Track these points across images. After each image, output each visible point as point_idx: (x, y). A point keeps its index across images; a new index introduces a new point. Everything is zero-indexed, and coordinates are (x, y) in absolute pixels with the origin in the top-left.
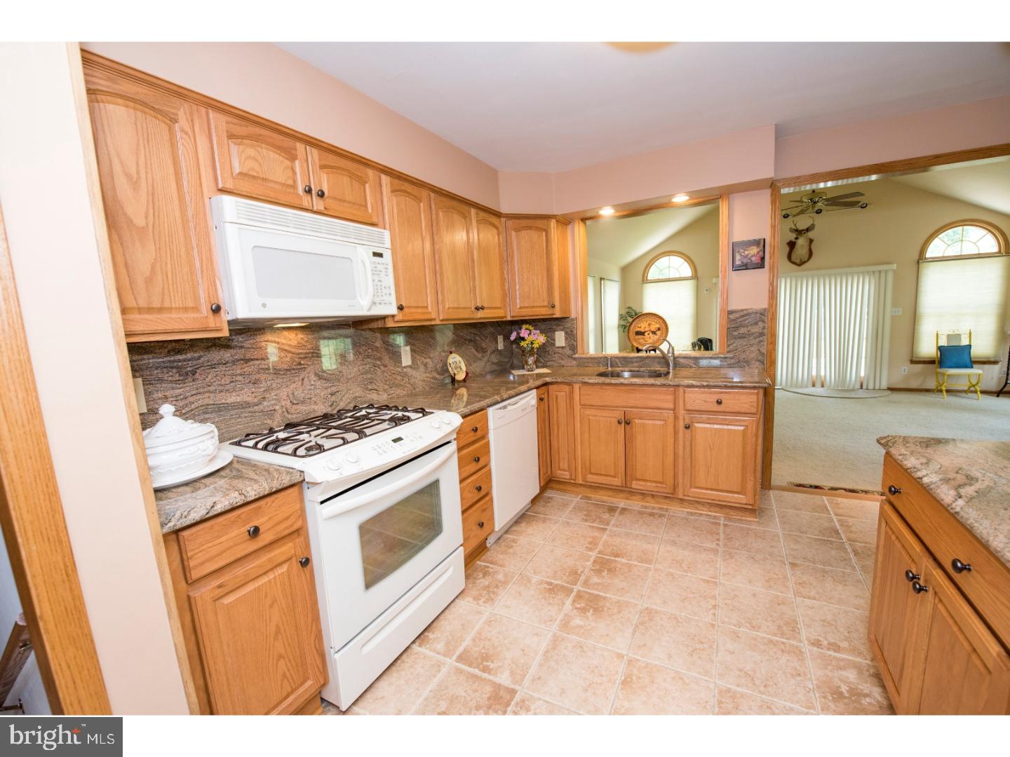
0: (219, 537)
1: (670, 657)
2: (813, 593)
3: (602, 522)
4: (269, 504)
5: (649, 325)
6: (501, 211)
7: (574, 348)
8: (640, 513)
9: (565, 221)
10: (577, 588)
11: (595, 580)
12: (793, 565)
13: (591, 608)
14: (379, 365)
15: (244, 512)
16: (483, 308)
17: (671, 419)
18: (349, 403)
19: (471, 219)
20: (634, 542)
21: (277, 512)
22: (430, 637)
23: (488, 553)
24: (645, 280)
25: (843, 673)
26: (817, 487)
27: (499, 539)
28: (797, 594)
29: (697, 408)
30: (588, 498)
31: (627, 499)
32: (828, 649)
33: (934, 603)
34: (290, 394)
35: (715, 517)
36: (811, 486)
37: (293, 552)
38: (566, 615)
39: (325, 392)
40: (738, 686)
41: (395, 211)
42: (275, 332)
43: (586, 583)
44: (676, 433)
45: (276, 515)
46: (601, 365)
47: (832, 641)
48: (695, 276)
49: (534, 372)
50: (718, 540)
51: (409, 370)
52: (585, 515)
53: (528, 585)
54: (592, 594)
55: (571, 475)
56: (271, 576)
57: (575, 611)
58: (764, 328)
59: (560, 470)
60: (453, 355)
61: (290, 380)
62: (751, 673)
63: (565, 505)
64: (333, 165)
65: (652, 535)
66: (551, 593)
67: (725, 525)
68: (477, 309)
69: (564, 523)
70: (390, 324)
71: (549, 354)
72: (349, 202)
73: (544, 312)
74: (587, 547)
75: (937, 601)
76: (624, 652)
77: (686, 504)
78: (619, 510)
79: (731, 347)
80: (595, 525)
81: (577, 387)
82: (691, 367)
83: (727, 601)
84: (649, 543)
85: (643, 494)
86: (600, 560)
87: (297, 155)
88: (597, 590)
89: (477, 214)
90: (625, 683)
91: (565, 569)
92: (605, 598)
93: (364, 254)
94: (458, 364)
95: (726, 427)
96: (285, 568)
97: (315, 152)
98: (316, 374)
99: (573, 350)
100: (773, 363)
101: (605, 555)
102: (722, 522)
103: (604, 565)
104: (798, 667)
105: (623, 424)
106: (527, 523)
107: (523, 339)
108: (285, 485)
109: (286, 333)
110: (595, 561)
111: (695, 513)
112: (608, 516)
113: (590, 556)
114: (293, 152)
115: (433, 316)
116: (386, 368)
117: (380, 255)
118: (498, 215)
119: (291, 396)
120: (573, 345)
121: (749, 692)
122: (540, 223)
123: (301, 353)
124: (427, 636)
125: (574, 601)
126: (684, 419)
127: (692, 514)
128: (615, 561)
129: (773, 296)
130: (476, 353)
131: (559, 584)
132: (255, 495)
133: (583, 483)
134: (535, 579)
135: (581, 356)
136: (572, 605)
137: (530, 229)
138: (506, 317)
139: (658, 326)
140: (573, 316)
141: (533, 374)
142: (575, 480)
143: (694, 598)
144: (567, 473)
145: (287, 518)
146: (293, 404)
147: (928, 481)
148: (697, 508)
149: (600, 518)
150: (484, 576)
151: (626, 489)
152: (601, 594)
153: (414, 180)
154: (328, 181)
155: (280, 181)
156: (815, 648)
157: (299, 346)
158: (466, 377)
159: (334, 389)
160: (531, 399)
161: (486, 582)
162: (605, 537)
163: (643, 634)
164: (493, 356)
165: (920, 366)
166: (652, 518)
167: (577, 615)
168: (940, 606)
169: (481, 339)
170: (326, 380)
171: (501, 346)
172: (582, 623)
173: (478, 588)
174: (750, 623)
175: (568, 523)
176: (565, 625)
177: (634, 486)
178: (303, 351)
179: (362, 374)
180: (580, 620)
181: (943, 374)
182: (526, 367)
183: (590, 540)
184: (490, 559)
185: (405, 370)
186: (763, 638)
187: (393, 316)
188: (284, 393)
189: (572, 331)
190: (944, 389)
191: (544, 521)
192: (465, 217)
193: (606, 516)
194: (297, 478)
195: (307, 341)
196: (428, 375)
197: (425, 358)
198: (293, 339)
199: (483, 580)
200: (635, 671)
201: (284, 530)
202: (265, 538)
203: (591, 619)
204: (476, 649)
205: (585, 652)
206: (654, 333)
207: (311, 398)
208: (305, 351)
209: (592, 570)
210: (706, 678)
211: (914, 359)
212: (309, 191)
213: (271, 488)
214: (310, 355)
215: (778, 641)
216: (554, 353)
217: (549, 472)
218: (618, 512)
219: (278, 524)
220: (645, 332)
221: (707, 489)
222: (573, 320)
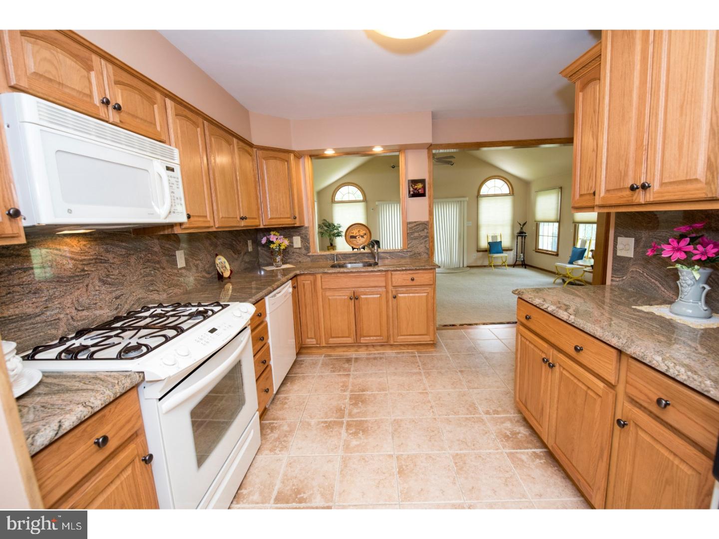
0: (66, 457)
1: (419, 446)
2: (476, 385)
3: (345, 370)
4: (112, 411)
5: (359, 231)
6: (253, 143)
7: (308, 249)
8: (368, 359)
9: (299, 155)
10: (346, 419)
11: (355, 411)
12: (461, 372)
13: (360, 430)
14: (158, 268)
15: (88, 426)
16: (246, 218)
17: (384, 294)
18: (133, 304)
19: (234, 146)
20: (370, 379)
21: (120, 417)
22: (244, 493)
23: (268, 412)
24: (333, 201)
25: (505, 425)
26: (453, 325)
27: (273, 399)
28: (469, 388)
29: (400, 284)
30: (330, 356)
31: (357, 351)
32: (494, 414)
33: (560, 371)
34: (74, 301)
35: (412, 353)
36: (450, 325)
37: (136, 452)
38: (345, 440)
39: (110, 296)
40: (461, 450)
41: (179, 131)
42: (55, 239)
43: (350, 415)
44: (387, 302)
45: (119, 420)
46: (328, 260)
47: (494, 409)
48: (365, 200)
49: (281, 268)
50: (419, 366)
51: (183, 271)
52: (332, 368)
53: (310, 428)
54: (357, 421)
55: (317, 341)
56: (118, 483)
57: (350, 436)
58: (427, 233)
59: (308, 338)
60: (219, 257)
61: (74, 287)
62: (464, 440)
63: (314, 364)
64: (126, 82)
65: (380, 372)
66: (328, 429)
67: (419, 356)
68: (242, 218)
69: (319, 377)
70: (177, 230)
71: (289, 254)
72: (141, 119)
73: (288, 222)
74: (341, 390)
75: (561, 369)
76: (392, 453)
77: (394, 347)
78: (353, 360)
79: (410, 245)
80: (341, 373)
81: (319, 276)
82: (387, 258)
83: (437, 402)
84: (380, 377)
85: (367, 346)
86: (354, 396)
87: (93, 67)
88: (359, 417)
89: (238, 143)
90: (401, 472)
91: (332, 409)
92: (366, 421)
93: (158, 167)
94: (223, 264)
95: (417, 295)
96: (129, 471)
97: (110, 66)
98: (100, 280)
99: (308, 251)
100: (433, 253)
101: (355, 392)
102: (417, 355)
103: (358, 399)
104: (485, 429)
105: (353, 300)
106: (291, 382)
107: (272, 242)
108: (128, 388)
109: (68, 240)
110: (350, 398)
111: (400, 352)
112: (347, 365)
113: (346, 396)
114: (89, 63)
115: (212, 224)
116: (165, 270)
117: (173, 170)
118: (251, 145)
119: (75, 303)
120: (307, 246)
121: (467, 451)
122: (282, 155)
123: (85, 259)
124: (242, 493)
125: (347, 430)
126: (392, 292)
127: (398, 353)
128: (364, 395)
129: (431, 213)
130: (233, 254)
131: (332, 421)
132: (102, 404)
133: (326, 345)
134: (313, 422)
135: (314, 254)
136: (347, 432)
137: (276, 159)
138: (260, 225)
139: (364, 232)
140: (306, 225)
141: (280, 269)
142: (320, 344)
143: (419, 405)
144: (314, 340)
145: (128, 421)
146: (79, 310)
147: (551, 309)
148: (401, 349)
149: (343, 368)
150: (272, 431)
151: (357, 344)
152: (363, 419)
153: (192, 108)
154: (122, 96)
155: (77, 88)
156: (488, 416)
157: (82, 253)
158: (231, 274)
159: (118, 293)
160: (288, 288)
161: (275, 435)
162: (351, 380)
163: (399, 437)
164: (245, 257)
165: (481, 253)
166: (376, 361)
167: (352, 439)
168: (564, 372)
169: (237, 243)
170: (110, 284)
171: (250, 249)
172: (358, 443)
173: (270, 442)
174: (453, 411)
175: (322, 376)
176: (347, 448)
177: (362, 342)
178: (86, 258)
179: (144, 277)
180: (356, 441)
181: (492, 257)
182: (274, 264)
183: (342, 384)
184: (272, 416)
185: (180, 271)
186: (462, 418)
187: (181, 224)
188: (68, 301)
189: (306, 236)
190: (492, 265)
191: (304, 378)
192: (230, 144)
193: (346, 366)
194: (137, 379)
195: (89, 248)
196: (199, 274)
197: (196, 260)
198: (76, 246)
199: (272, 434)
200: (403, 463)
201: (127, 433)
202: (112, 445)
203: (362, 438)
204: (287, 488)
205: (368, 462)
206: (362, 237)
207: (96, 304)
208: (89, 258)
209: (351, 404)
210: (443, 452)
211: (479, 250)
212: (107, 103)
213: (116, 393)
214: (94, 261)
215: (470, 417)
216: (293, 253)
217: (301, 342)
218: (353, 361)
219: (121, 428)
220: (356, 236)
221: (407, 335)
222: (306, 228)
